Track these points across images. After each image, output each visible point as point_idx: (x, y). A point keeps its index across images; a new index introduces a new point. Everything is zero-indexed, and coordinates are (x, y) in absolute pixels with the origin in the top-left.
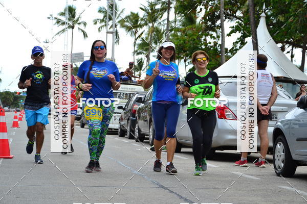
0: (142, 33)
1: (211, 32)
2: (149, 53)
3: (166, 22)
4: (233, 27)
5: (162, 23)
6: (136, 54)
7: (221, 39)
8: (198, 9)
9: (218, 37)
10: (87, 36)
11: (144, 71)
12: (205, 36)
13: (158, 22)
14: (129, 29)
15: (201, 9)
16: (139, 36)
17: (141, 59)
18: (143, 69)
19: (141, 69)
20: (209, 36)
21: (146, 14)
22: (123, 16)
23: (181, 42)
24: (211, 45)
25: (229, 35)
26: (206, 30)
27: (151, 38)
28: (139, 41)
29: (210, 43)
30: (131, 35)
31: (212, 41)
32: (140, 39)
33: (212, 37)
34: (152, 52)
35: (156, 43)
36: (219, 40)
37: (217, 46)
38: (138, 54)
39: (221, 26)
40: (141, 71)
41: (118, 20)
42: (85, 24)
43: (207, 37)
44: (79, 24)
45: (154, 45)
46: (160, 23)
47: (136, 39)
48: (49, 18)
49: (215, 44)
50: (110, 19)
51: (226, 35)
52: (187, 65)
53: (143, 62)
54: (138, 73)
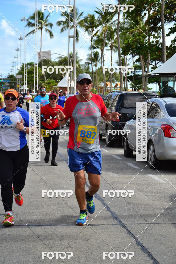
0: (97, 32)
1: (153, 33)
2: (104, 48)
3: (117, 22)
4: (171, 29)
5: (113, 23)
6: (92, 48)
7: (162, 38)
8: (143, 14)
9: (160, 37)
10: (53, 35)
11: (99, 62)
12: (149, 36)
13: (110, 23)
14: (87, 28)
15: (145, 14)
16: (95, 34)
17: (97, 52)
18: (98, 60)
19: (97, 60)
20: (152, 36)
21: (100, 16)
22: (82, 18)
23: (130, 41)
24: (154, 43)
25: (168, 35)
26: (149, 31)
27: (105, 35)
28: (95, 38)
29: (153, 42)
30: (89, 34)
31: (155, 40)
32: (96, 36)
33: (154, 37)
34: (105, 46)
35: (108, 39)
36: (160, 39)
37: (159, 44)
38: (94, 48)
39: (162, 28)
41: (77, 22)
42: (51, 25)
43: (150, 37)
44: (47, 25)
45: (107, 41)
46: (112, 23)
47: (92, 37)
48: (22, 20)
49: (157, 42)
50: (72, 21)
51: (165, 35)
52: (134, 57)
53: (98, 55)
54: (95, 63)
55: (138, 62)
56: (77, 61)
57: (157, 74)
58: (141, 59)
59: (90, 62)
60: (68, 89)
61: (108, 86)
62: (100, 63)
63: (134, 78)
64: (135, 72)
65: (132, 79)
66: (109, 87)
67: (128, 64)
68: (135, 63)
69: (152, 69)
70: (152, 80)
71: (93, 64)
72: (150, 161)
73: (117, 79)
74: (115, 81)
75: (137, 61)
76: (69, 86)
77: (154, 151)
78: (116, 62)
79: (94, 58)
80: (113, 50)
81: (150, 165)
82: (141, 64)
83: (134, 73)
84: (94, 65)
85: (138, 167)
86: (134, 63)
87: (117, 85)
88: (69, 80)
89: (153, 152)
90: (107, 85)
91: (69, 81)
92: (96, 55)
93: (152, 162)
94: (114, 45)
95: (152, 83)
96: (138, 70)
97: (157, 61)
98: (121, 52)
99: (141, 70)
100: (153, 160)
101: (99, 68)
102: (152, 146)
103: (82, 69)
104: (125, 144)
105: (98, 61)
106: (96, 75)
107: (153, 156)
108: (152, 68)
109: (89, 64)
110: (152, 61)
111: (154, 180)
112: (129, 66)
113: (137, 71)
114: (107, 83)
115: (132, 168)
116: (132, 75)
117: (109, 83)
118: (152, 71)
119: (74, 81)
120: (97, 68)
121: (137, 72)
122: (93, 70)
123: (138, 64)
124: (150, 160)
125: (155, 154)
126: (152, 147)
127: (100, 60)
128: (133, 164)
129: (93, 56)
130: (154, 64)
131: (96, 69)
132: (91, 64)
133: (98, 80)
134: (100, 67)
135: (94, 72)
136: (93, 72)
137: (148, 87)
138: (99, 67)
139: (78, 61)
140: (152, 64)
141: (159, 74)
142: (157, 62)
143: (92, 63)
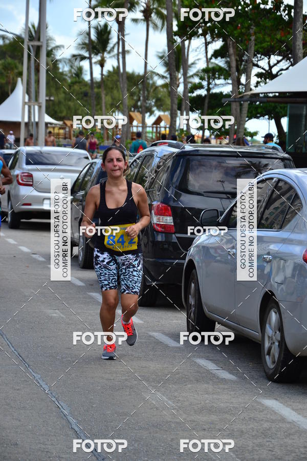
11: (112, 54)
17: (106, 26)
18: (108, 49)
19: (104, 49)
24: (268, 7)
37: (282, 9)
40: (106, 54)
52: (209, 43)
53: (109, 33)
54: (99, 58)
55: (219, 58)
56: (49, 49)
57: (273, 94)
58: (231, 51)
59: (87, 55)
60: (23, 127)
61: (135, 123)
62: (114, 56)
63: (207, 101)
64: (211, 86)
65: (203, 105)
66: (137, 127)
67: (193, 64)
68: (211, 59)
69: (259, 80)
70: (259, 110)
71: (94, 60)
72: (267, 357)
73: (159, 103)
74: (154, 109)
75: (216, 54)
76: (26, 120)
77: (281, 328)
78: (161, 55)
79: (96, 41)
80: (150, 23)
81: (267, 371)
82: (228, 63)
83: (209, 90)
84: (95, 63)
85: (230, 373)
86: (208, 61)
87: (159, 120)
88: (25, 103)
89: (278, 332)
90: (131, 119)
91: (27, 107)
92: (104, 33)
93: (274, 362)
94: (154, 8)
95: (258, 118)
96: (219, 78)
97: (272, 56)
98: (175, 28)
99: (230, 81)
100: (277, 356)
101: (109, 72)
102: (273, 314)
103: (62, 74)
104: (192, 301)
105: (109, 52)
106: (100, 90)
107: (277, 344)
108: (259, 75)
109: (83, 58)
110: (259, 56)
111: (283, 420)
112: (195, 67)
113: (217, 82)
114: (132, 114)
115: (214, 376)
116: (203, 92)
117: (136, 115)
118: (258, 83)
119: (40, 107)
120: (105, 73)
121: (216, 84)
122: (94, 76)
123: (220, 62)
124: (269, 353)
125: (283, 337)
126: (274, 316)
127: (113, 48)
128: (216, 364)
129: (93, 36)
130: (264, 63)
131: (102, 74)
132: (90, 58)
133: (108, 107)
134: (114, 68)
135: (97, 83)
136: (94, 81)
137: (245, 129)
138: (111, 69)
139: (51, 50)
140: (260, 63)
141: (277, 94)
142: (274, 59)
143: (92, 56)
